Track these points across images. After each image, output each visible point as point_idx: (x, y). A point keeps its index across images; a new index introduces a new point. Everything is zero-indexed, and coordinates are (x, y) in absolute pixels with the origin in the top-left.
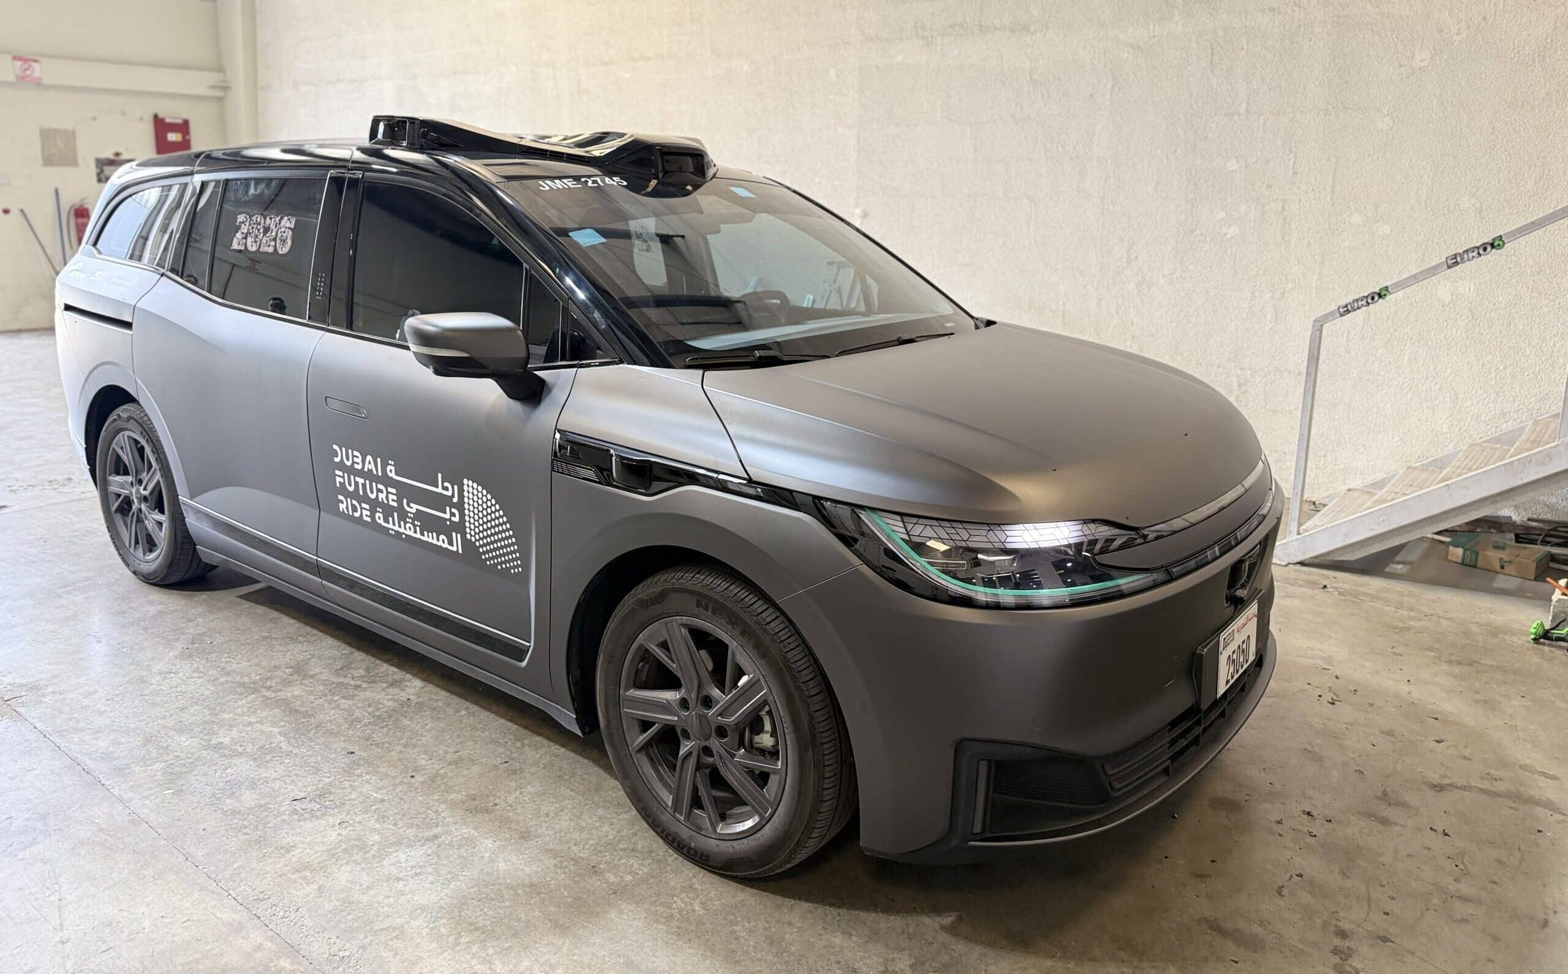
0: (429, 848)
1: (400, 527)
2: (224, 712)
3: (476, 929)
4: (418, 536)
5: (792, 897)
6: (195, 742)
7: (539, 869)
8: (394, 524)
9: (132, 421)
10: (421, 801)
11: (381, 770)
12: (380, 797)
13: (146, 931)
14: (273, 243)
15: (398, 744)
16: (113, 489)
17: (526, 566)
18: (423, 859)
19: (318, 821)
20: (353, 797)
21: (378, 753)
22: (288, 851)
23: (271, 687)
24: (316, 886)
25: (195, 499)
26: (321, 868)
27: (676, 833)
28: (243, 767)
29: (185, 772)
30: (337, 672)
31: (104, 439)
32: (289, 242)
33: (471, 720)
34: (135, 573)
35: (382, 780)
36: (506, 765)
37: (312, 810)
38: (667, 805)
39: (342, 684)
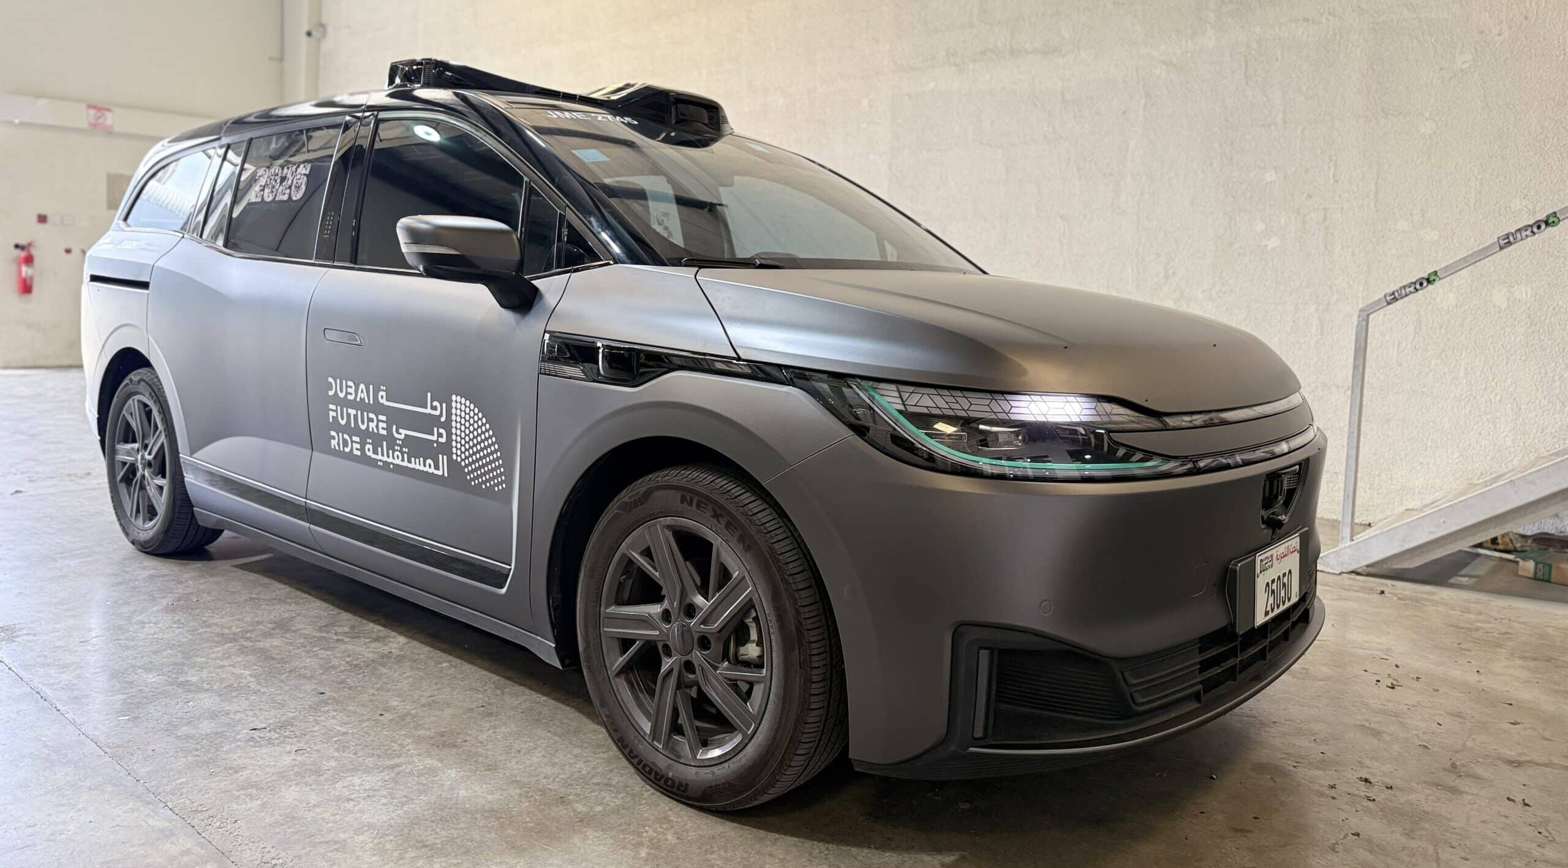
0: (386, 775)
1: (388, 457)
2: (197, 656)
3: (425, 846)
4: (405, 464)
5: (777, 832)
6: (160, 679)
7: (502, 797)
8: (383, 455)
9: (142, 383)
10: (387, 735)
11: (350, 708)
12: (344, 730)
13: (70, 833)
14: (288, 191)
15: (372, 688)
16: (121, 457)
17: (509, 482)
18: (379, 784)
19: (273, 749)
20: (315, 729)
21: (349, 694)
22: (237, 772)
23: (250, 638)
24: (259, 802)
25: (194, 456)
26: (269, 787)
27: (654, 763)
28: (208, 701)
29: (146, 703)
30: (320, 629)
31: (116, 406)
32: (303, 187)
33: (452, 670)
34: (133, 543)
35: (349, 717)
36: (482, 709)
37: (270, 738)
38: (645, 733)
39: (325, 638)
